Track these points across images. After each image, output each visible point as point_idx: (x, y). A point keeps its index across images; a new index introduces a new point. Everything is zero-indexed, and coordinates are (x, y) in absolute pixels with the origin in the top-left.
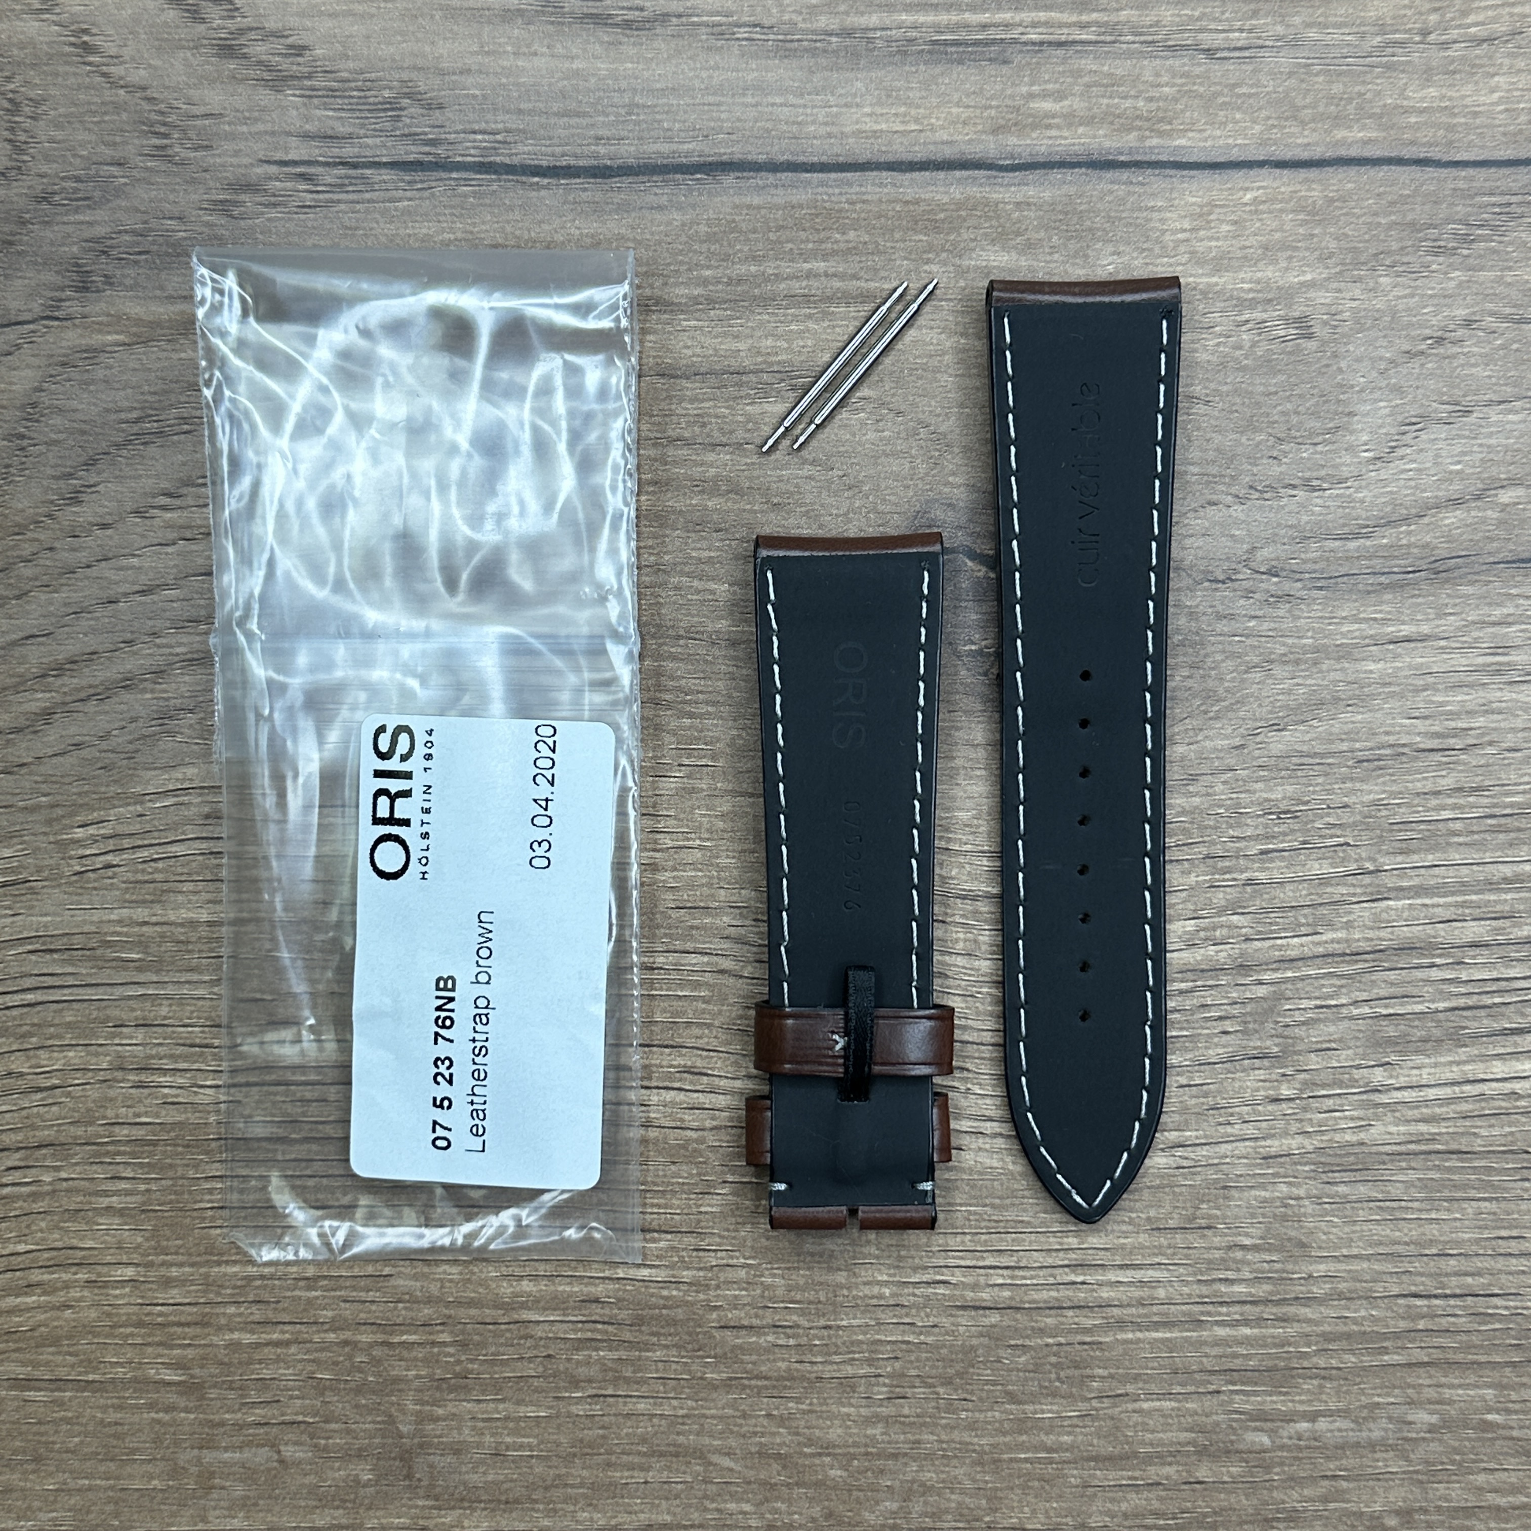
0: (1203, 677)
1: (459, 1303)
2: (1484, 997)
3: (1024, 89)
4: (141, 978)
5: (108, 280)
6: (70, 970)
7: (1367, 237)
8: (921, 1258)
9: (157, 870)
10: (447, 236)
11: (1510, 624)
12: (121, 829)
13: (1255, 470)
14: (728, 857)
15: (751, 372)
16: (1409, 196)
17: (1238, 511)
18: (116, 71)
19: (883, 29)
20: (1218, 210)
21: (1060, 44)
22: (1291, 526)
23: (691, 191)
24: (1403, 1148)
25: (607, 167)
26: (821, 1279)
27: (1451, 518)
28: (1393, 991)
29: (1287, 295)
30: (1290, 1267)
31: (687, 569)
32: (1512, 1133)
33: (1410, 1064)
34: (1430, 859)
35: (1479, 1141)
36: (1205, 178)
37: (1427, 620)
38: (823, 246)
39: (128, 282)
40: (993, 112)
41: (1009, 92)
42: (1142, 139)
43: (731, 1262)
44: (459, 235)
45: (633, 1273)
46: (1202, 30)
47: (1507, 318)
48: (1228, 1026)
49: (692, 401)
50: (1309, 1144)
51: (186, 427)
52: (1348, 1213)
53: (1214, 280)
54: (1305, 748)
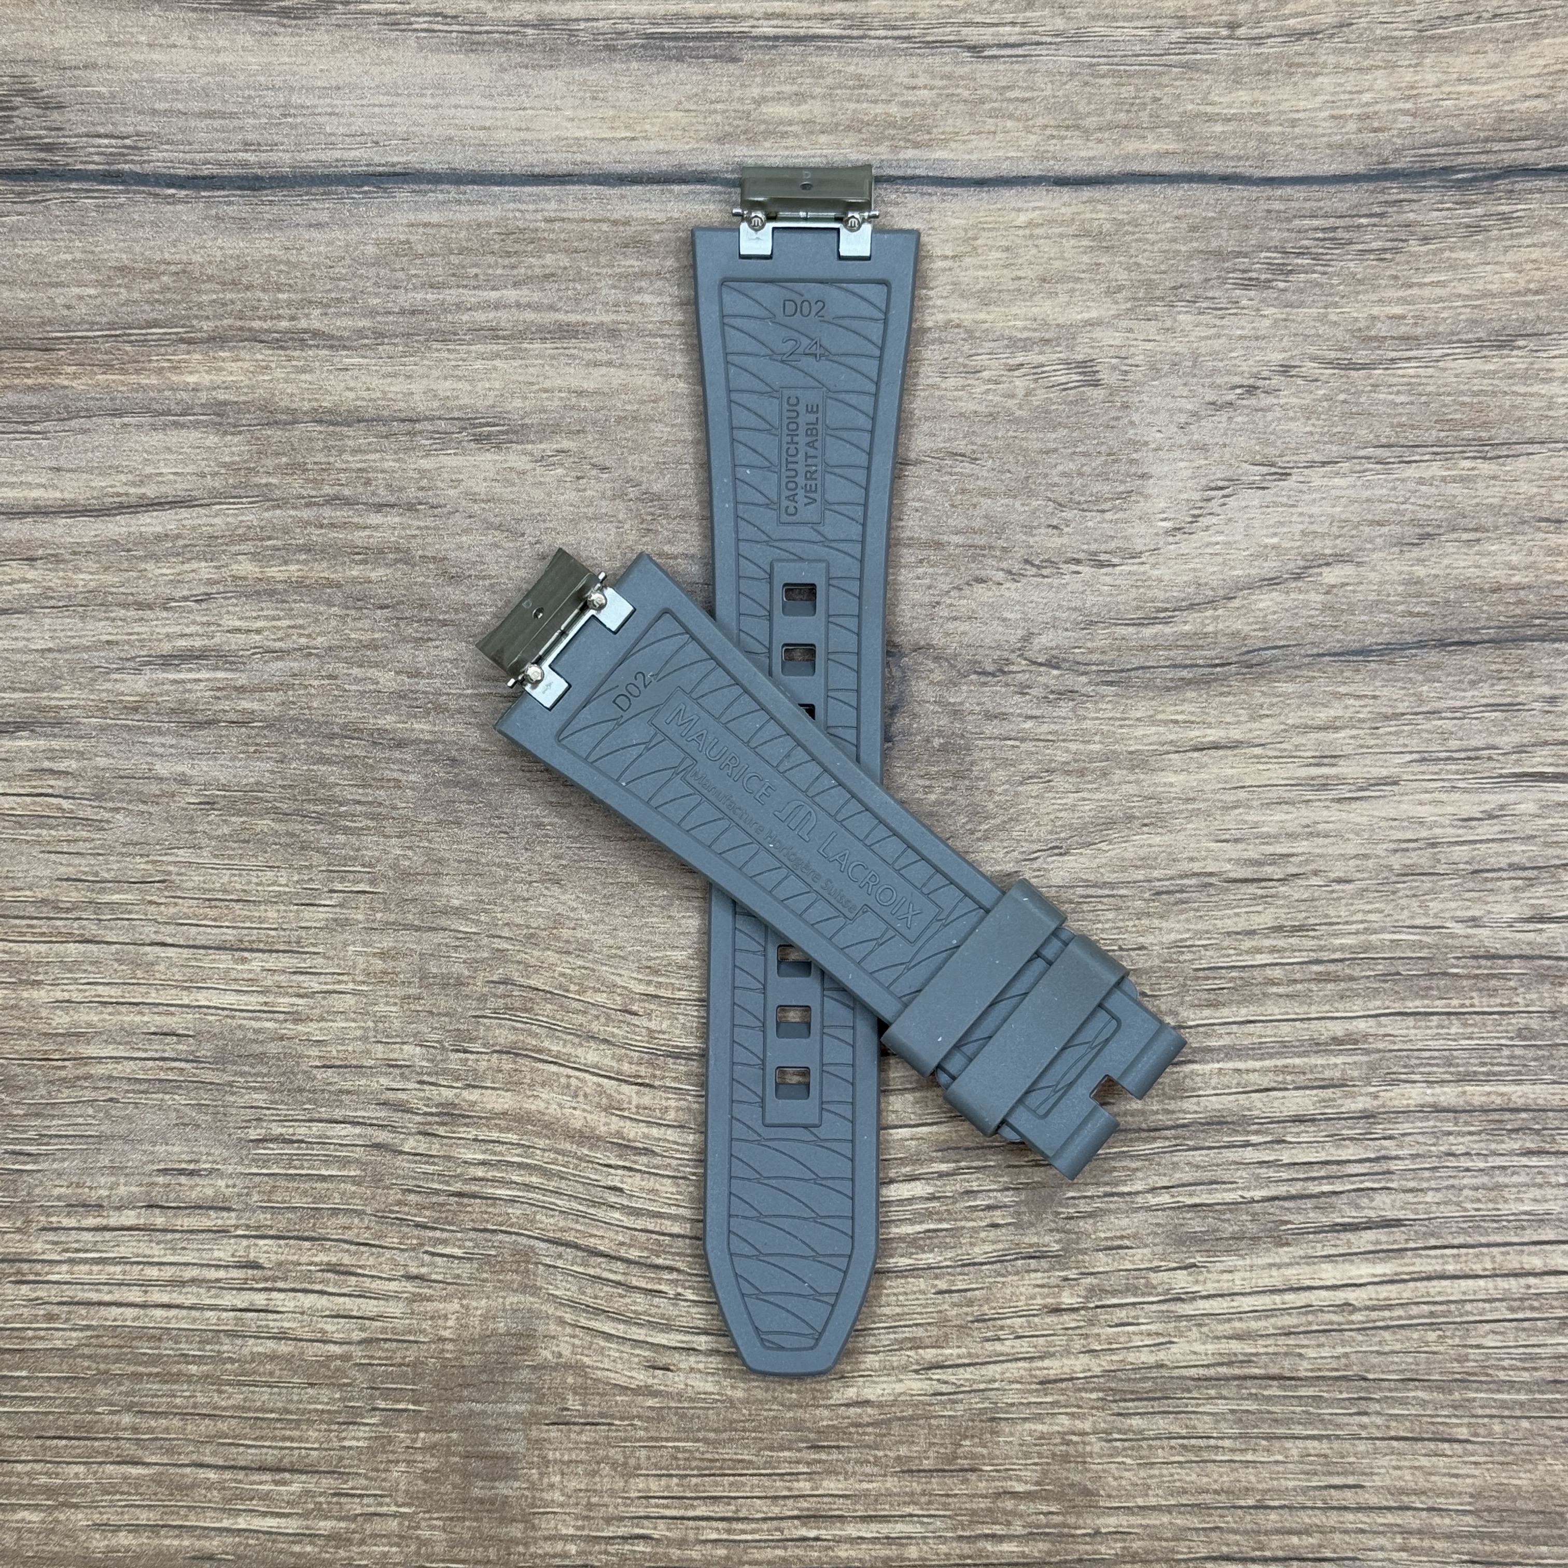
2: (1310, 1183)
3: (756, 92)
7: (1163, 267)
8: (616, 1507)
10: (63, 256)
11: (1337, 729)
14: (387, 1004)
15: (427, 419)
16: (1214, 219)
19: (588, 20)
20: (986, 234)
21: (797, 39)
22: (1075, 609)
23: (357, 205)
24: (1211, 1372)
25: (257, 178)
26: (492, 1532)
30: (1071, 1520)
31: (344, 654)
32: (1346, 1355)
33: (1219, 1266)
35: (1305, 1364)
37: (1238, 722)
38: (515, 272)
40: (719, 118)
41: (737, 94)
42: (895, 149)
43: (380, 1510)
44: (78, 255)
47: (1330, 364)
48: (998, 1217)
49: (354, 452)
50: (1097, 1365)
52: (1143, 1453)
53: (982, 316)
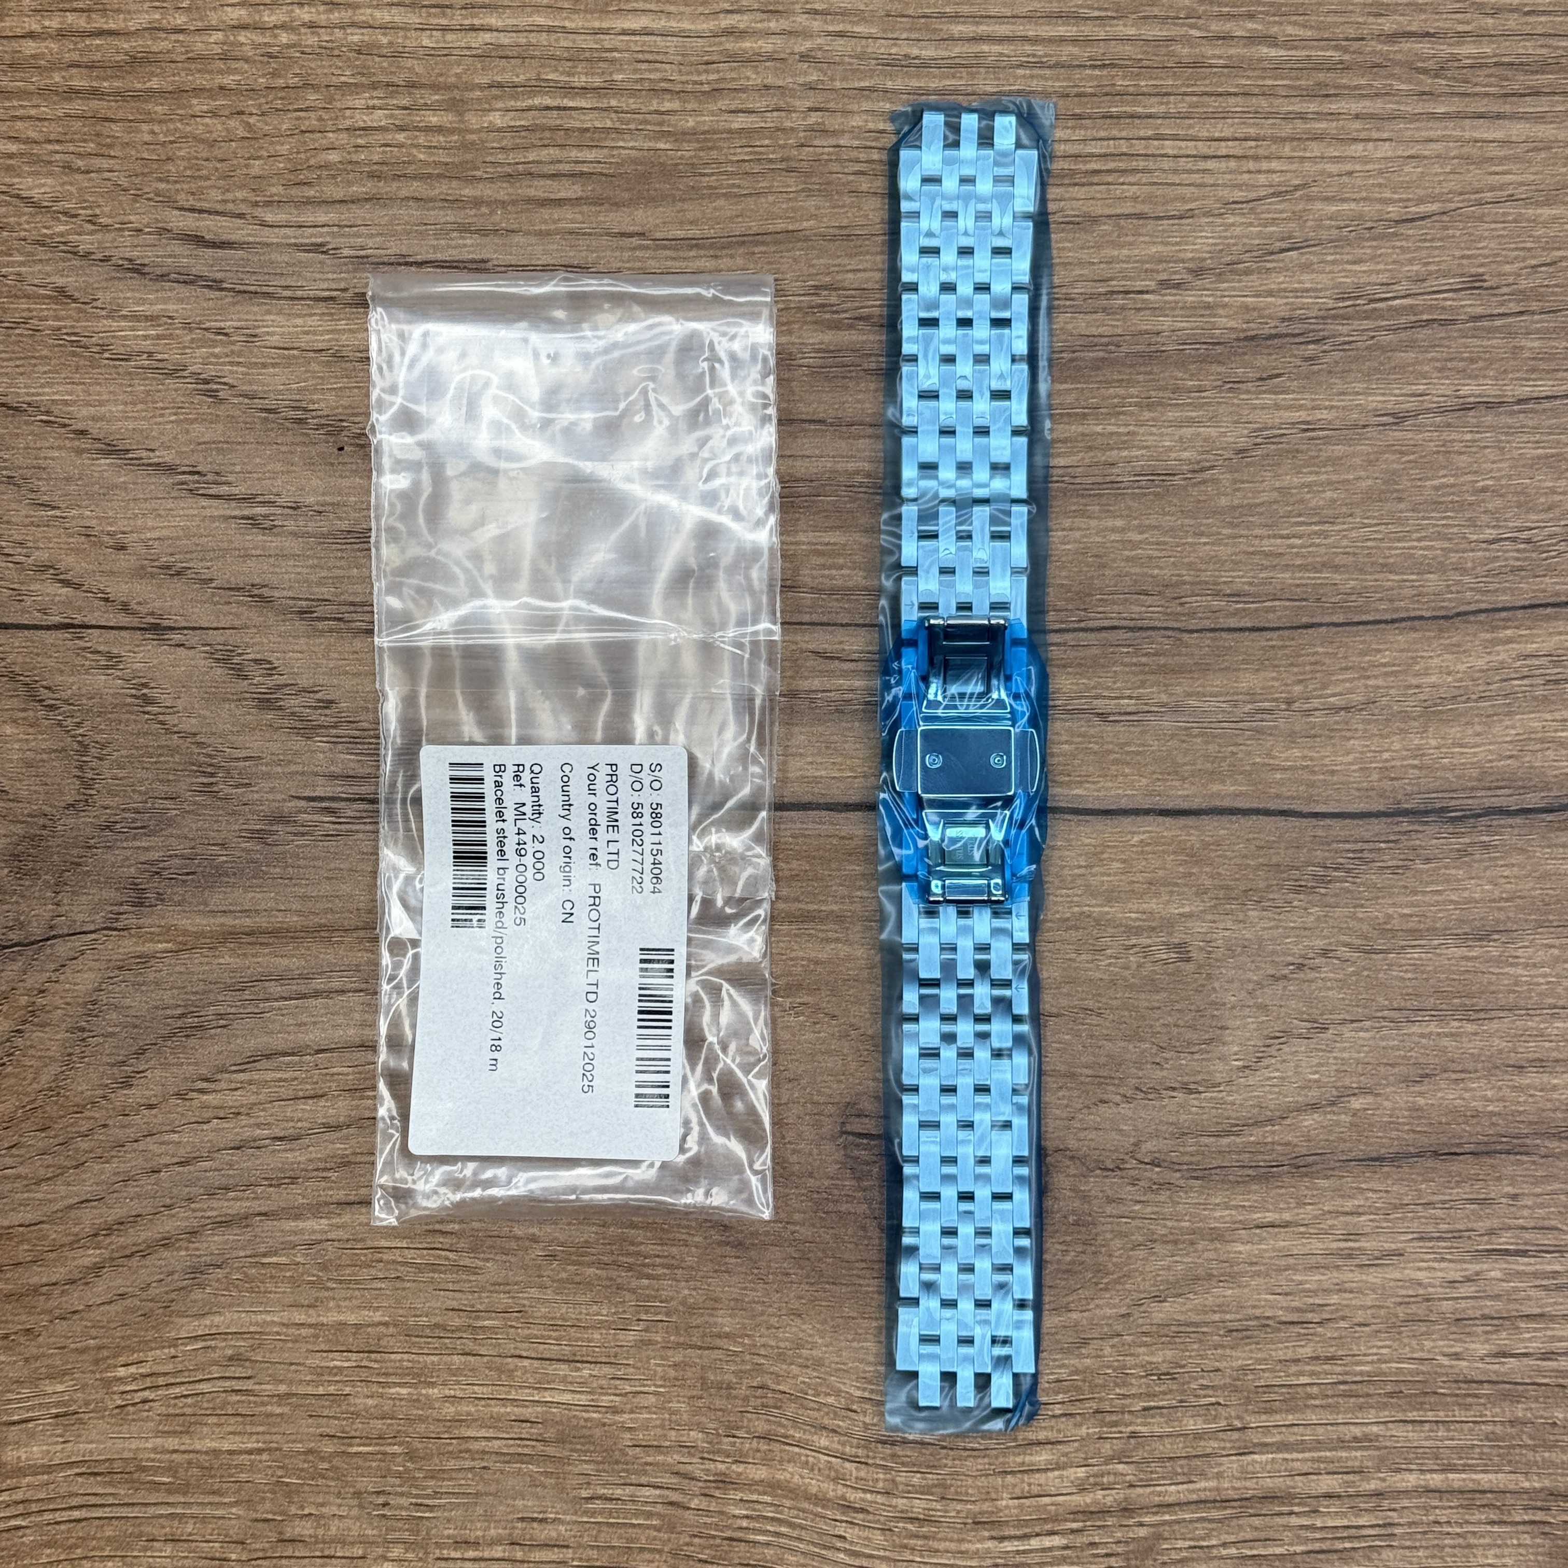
0: (1095, 1253)
4: (171, 1500)
5: (160, 898)
6: (111, 1491)
9: (185, 1405)
12: (157, 1369)
13: (1140, 1074)
17: (1125, 1109)
18: (171, 720)
27: (1309, 1121)
28: (1256, 1535)
29: (1169, 924)
34: (1290, 1419)
36: (1098, 823)
39: (177, 898)
46: (1096, 697)
51: (222, 1022)
54: (1182, 1318)
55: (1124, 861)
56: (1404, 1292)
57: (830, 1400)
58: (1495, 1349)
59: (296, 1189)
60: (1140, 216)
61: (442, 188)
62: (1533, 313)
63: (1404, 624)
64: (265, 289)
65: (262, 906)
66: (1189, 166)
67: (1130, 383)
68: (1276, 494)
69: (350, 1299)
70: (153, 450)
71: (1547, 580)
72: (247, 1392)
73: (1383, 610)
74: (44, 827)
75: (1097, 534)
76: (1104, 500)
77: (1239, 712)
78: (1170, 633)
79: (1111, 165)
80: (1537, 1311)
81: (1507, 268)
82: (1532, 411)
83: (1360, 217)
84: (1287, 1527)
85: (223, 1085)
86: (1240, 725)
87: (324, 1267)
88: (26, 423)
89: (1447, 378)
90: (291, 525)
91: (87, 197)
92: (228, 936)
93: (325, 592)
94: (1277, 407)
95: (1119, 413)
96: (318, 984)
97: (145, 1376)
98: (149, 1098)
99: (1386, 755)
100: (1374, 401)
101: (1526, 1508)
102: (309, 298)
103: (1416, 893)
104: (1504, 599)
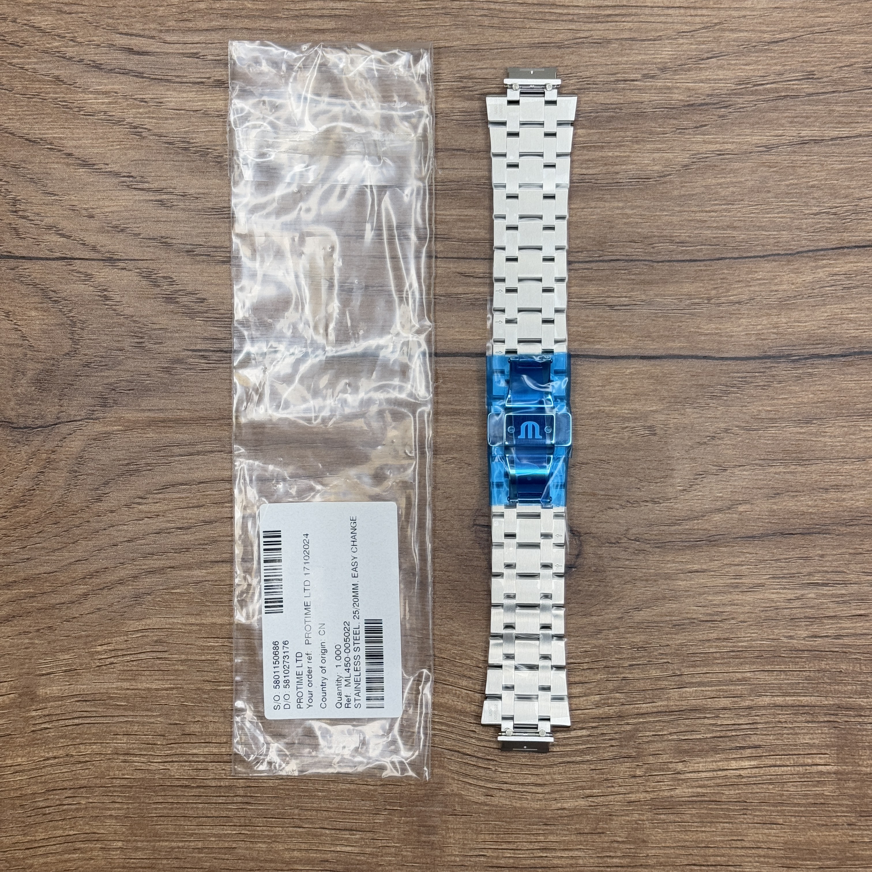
0: (605, 586)
1: (266, 861)
4: (126, 713)
5: (115, 402)
6: (94, 709)
9: (133, 665)
12: (118, 647)
13: (629, 493)
17: (621, 512)
18: (120, 308)
27: (717, 517)
28: (687, 729)
29: (645, 416)
34: (705, 670)
39: (124, 403)
45: (344, 849)
46: (608, 297)
51: (149, 468)
54: (650, 619)
55: (622, 383)
56: (764, 605)
57: (468, 662)
58: (811, 634)
59: (188, 555)
60: (633, 39)
61: (261, 23)
62: (840, 92)
63: (769, 258)
64: (166, 77)
65: (170, 407)
66: (659, 12)
67: (626, 129)
68: (703, 189)
69: (218, 611)
70: (107, 164)
71: (845, 234)
72: (165, 659)
73: (759, 250)
74: (53, 365)
75: (609, 210)
76: (613, 192)
77: (683, 305)
78: (646, 263)
79: (617, 12)
80: (834, 614)
81: (827, 68)
82: (838, 144)
83: (749, 40)
84: (703, 724)
85: (150, 501)
86: (683, 312)
87: (204, 594)
88: (40, 149)
89: (794, 127)
90: (182, 205)
91: (70, 27)
92: (152, 423)
93: (200, 240)
94: (705, 142)
95: (621, 146)
96: (199, 448)
97: (111, 651)
98: (111, 507)
99: (759, 327)
100: (755, 139)
101: (826, 714)
102: (190, 83)
103: (773, 399)
104: (822, 244)
